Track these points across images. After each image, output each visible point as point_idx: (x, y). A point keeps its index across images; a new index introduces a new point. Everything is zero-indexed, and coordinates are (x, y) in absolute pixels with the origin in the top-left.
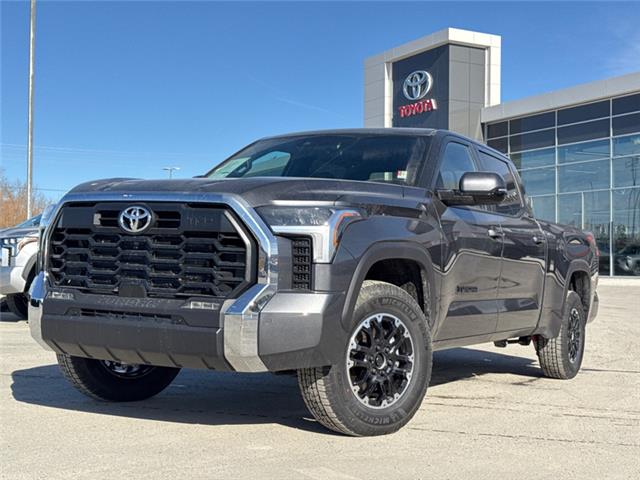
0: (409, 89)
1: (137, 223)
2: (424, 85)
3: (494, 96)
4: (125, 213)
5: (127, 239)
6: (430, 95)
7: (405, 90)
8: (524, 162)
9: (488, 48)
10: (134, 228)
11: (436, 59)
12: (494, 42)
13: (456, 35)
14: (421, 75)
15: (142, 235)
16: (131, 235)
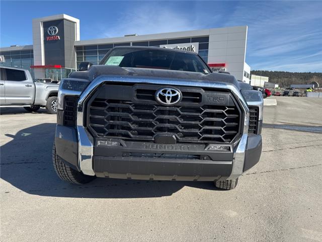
0: (50, 31)
1: (170, 99)
2: (55, 31)
3: (78, 38)
4: (161, 92)
5: (162, 108)
6: (57, 35)
7: (48, 32)
8: (87, 58)
9: (76, 23)
10: (169, 102)
11: (60, 23)
12: (77, 21)
13: (66, 17)
14: (54, 28)
15: (174, 106)
16: (166, 106)
